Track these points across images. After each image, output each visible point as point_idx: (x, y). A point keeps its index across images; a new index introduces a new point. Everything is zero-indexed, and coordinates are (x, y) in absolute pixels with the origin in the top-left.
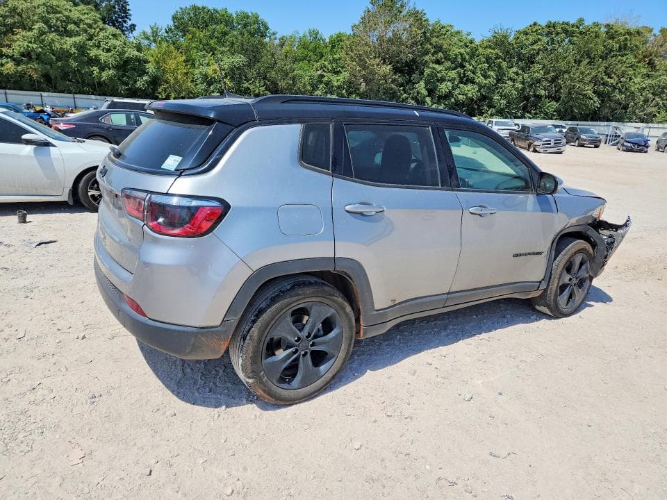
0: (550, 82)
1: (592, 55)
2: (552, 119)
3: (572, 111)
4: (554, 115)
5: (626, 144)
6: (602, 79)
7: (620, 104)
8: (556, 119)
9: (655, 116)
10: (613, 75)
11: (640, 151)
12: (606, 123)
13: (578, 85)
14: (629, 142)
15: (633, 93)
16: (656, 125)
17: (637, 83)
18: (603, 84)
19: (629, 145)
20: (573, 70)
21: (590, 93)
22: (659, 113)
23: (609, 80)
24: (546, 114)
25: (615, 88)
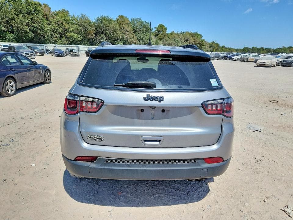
0: (6, 23)
1: (23, 12)
2: (13, 42)
3: (22, 38)
4: (14, 40)
5: (56, 53)
6: (32, 24)
7: (42, 36)
8: (15, 42)
9: (57, 41)
10: (36, 23)
11: (62, 56)
12: (39, 44)
13: (21, 26)
14: (57, 53)
15: (46, 31)
16: (59, 45)
17: (46, 27)
18: (32, 26)
19: (57, 54)
20: (17, 19)
21: (28, 30)
22: (58, 40)
23: (34, 25)
24: (9, 39)
25: (38, 29)
